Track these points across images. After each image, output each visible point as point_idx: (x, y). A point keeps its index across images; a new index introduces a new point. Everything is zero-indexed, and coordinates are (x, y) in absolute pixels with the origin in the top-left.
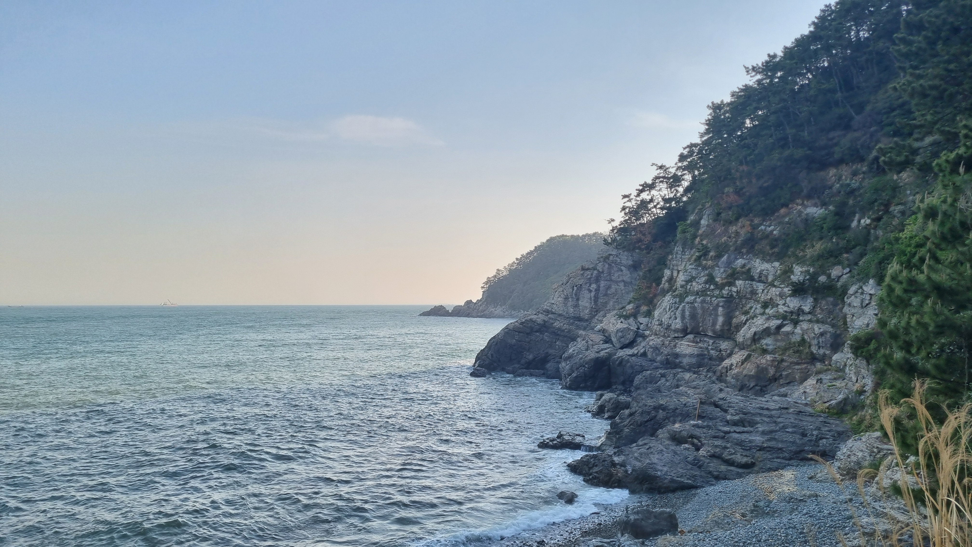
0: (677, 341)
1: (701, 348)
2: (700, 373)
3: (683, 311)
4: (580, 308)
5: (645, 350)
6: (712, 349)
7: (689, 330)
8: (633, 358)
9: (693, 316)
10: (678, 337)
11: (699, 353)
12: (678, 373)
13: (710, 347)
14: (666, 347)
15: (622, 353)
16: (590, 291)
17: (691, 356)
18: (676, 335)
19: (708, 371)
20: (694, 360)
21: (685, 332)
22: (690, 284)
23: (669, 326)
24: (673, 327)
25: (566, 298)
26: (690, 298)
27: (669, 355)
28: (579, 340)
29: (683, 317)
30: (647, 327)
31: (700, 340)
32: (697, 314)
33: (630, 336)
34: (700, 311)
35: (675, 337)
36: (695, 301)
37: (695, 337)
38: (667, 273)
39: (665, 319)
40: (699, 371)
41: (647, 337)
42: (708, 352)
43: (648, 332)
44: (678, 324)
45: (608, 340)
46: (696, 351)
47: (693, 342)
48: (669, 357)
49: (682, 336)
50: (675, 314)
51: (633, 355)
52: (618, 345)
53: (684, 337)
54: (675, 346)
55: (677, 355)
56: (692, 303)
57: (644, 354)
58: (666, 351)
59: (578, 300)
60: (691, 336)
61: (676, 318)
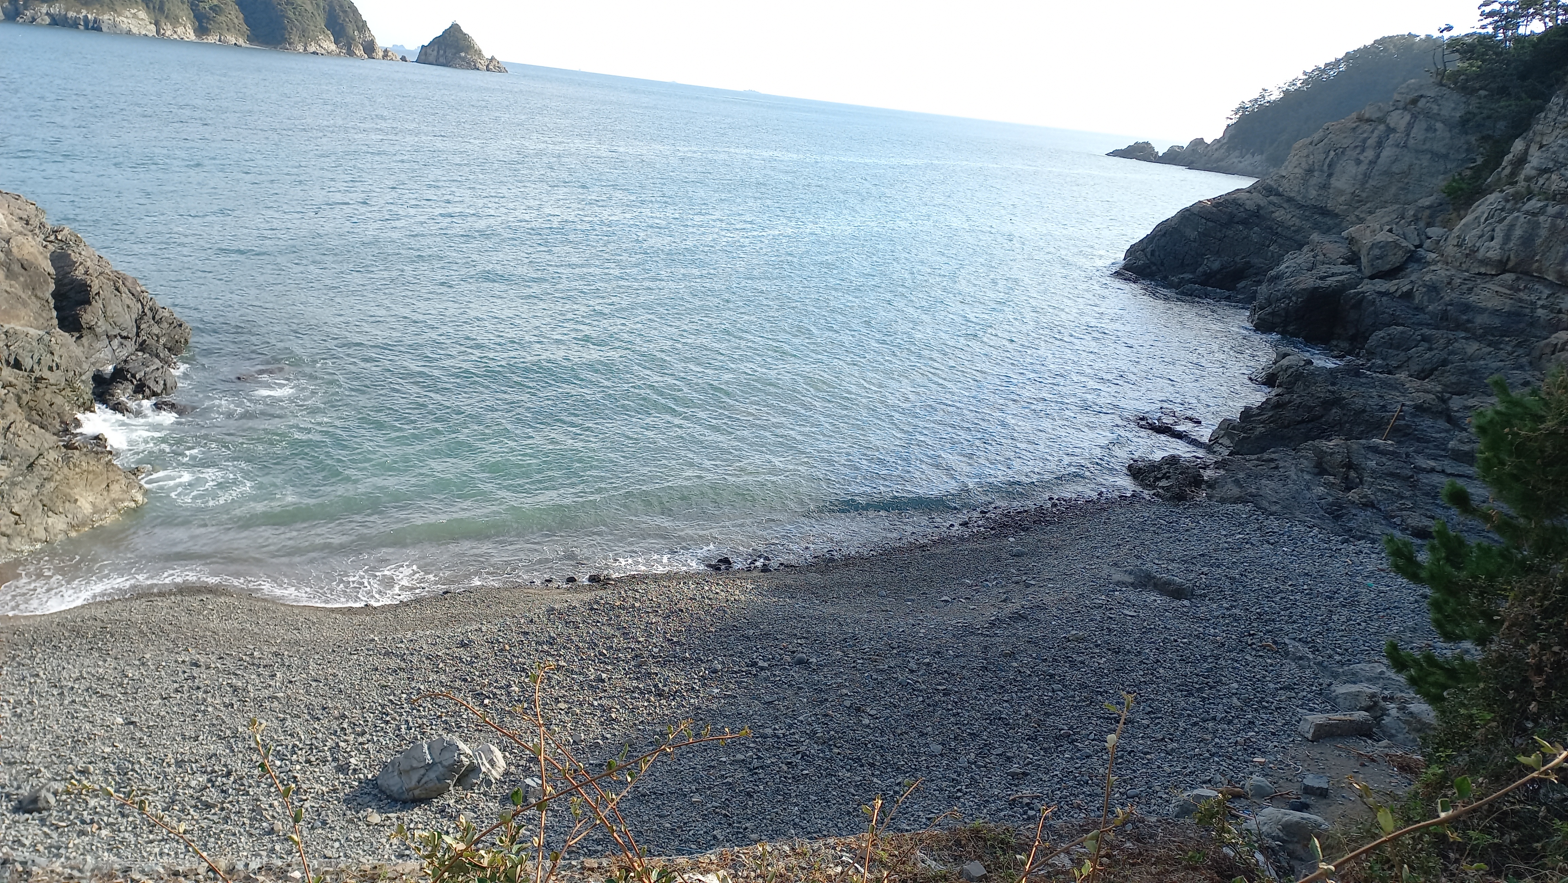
0: (1479, 281)
1: (1521, 300)
2: (1502, 346)
3: (1511, 227)
4: (1331, 191)
5: (1412, 289)
6: (1543, 307)
7: (1511, 264)
8: (1384, 299)
9: (1528, 241)
10: (1485, 274)
11: (1513, 309)
12: (1456, 340)
13: (1540, 303)
14: (1452, 289)
15: (1367, 287)
16: (1358, 162)
17: (1495, 312)
18: (1483, 270)
19: (1519, 345)
20: (1497, 322)
21: (1502, 266)
22: (1546, 176)
23: (1474, 251)
24: (1480, 255)
25: (1310, 171)
26: (1534, 204)
27: (1451, 305)
28: (1306, 249)
29: (1507, 238)
30: (1437, 247)
31: (1525, 287)
32: (1537, 235)
33: (1395, 259)
34: (1543, 233)
35: (1479, 274)
36: (1542, 210)
37: (1518, 279)
38: (1518, 145)
39: (1470, 237)
40: (1501, 343)
41: (1429, 264)
42: (1533, 311)
43: (1434, 255)
44: (1492, 250)
45: (1353, 259)
46: (1507, 305)
47: (1511, 288)
48: (1449, 308)
49: (1493, 273)
50: (1493, 230)
51: (1385, 294)
52: (1367, 272)
53: (1497, 275)
54: (1470, 290)
55: (1467, 308)
56: (1534, 214)
57: (1408, 296)
58: (1449, 295)
59: (1330, 175)
60: (1509, 277)
61: (1492, 239)
